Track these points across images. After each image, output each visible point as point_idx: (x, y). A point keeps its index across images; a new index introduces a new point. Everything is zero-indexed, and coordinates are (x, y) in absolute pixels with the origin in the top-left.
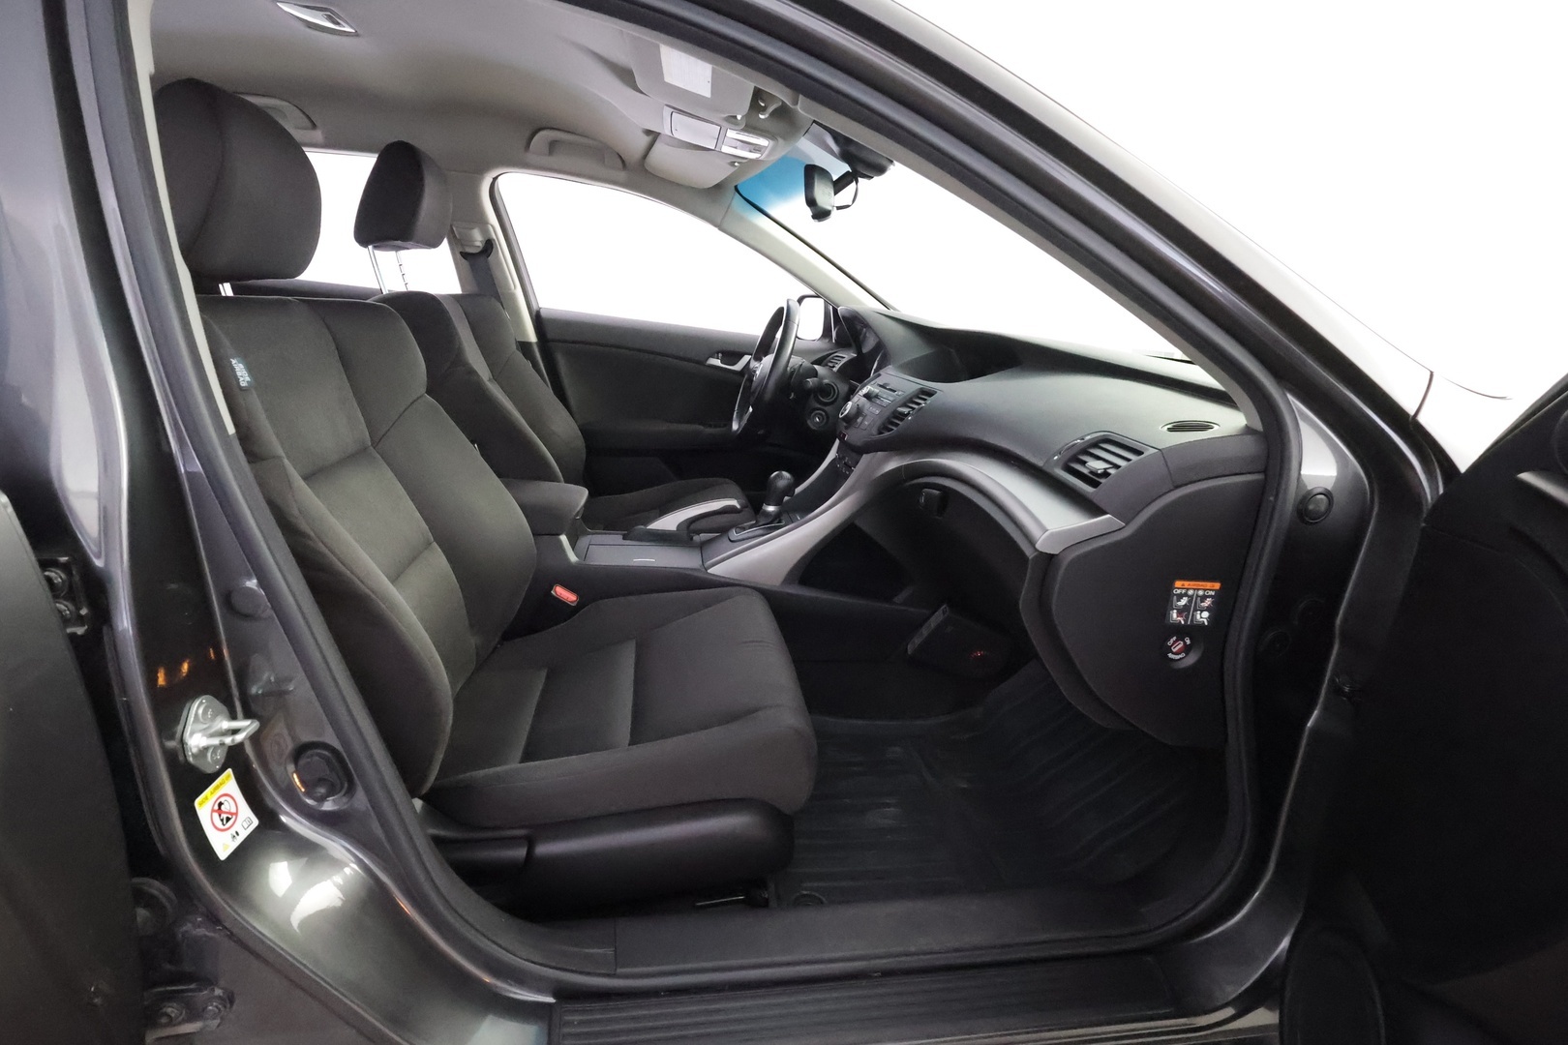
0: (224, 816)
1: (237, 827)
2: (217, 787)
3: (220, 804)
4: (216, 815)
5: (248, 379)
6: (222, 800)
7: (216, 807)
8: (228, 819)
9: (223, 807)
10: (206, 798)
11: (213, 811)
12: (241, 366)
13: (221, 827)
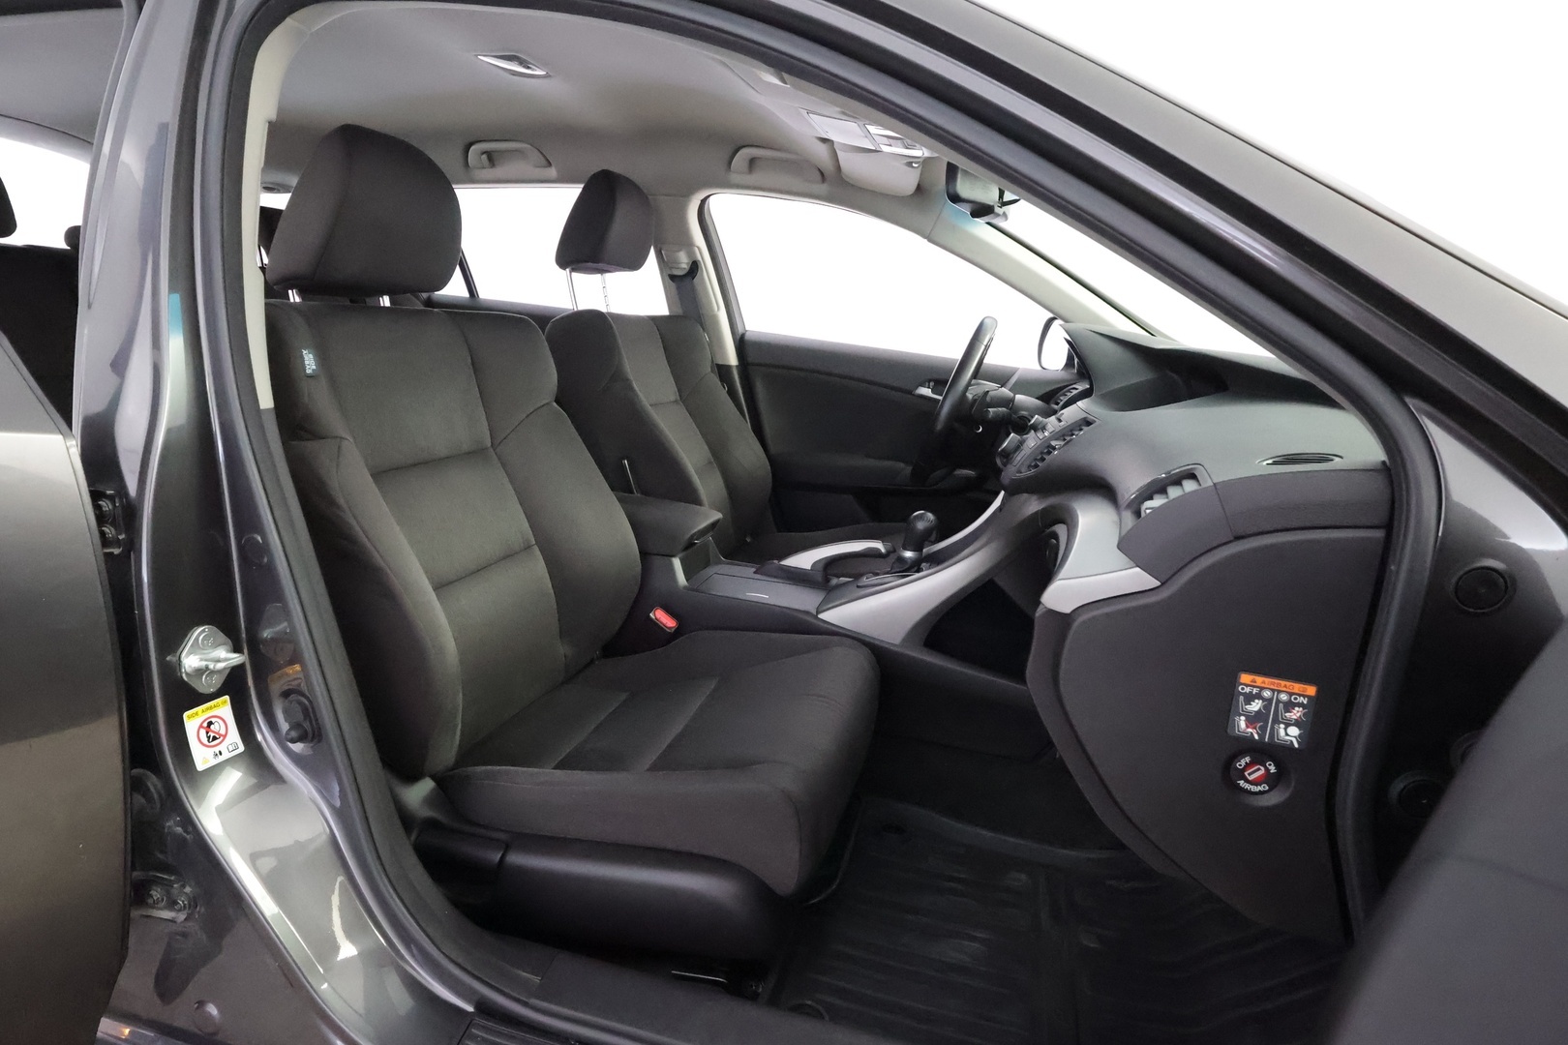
0: (212, 735)
1: (223, 747)
2: (211, 708)
3: (210, 723)
4: (203, 732)
5: (314, 367)
6: (213, 720)
7: (205, 725)
8: (215, 738)
9: (212, 727)
10: (197, 714)
11: (201, 726)
12: (311, 356)
13: (207, 743)
